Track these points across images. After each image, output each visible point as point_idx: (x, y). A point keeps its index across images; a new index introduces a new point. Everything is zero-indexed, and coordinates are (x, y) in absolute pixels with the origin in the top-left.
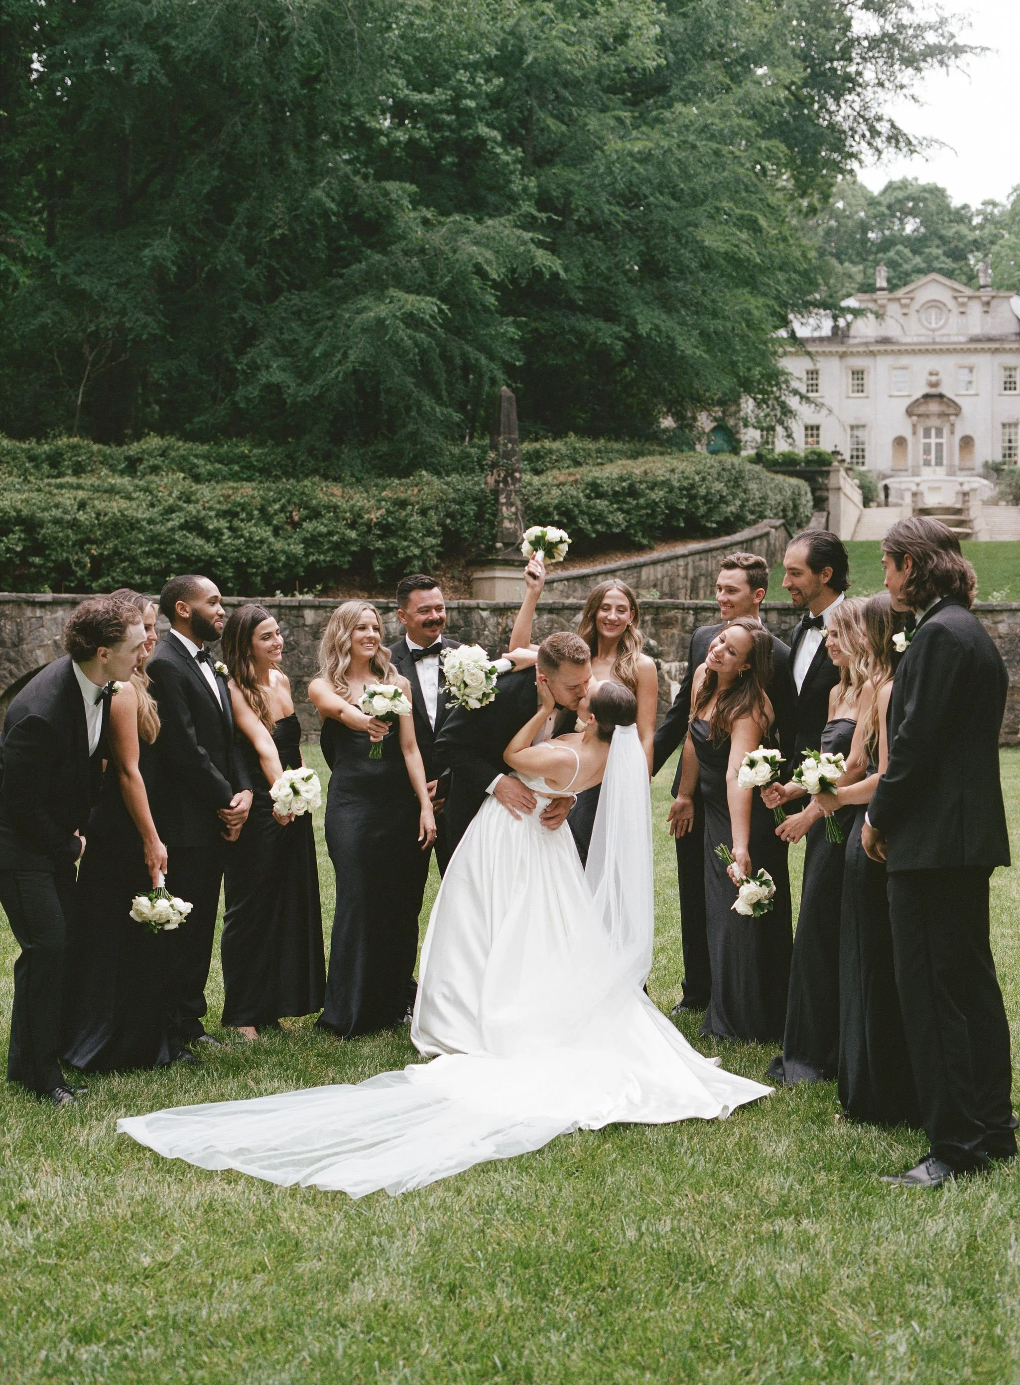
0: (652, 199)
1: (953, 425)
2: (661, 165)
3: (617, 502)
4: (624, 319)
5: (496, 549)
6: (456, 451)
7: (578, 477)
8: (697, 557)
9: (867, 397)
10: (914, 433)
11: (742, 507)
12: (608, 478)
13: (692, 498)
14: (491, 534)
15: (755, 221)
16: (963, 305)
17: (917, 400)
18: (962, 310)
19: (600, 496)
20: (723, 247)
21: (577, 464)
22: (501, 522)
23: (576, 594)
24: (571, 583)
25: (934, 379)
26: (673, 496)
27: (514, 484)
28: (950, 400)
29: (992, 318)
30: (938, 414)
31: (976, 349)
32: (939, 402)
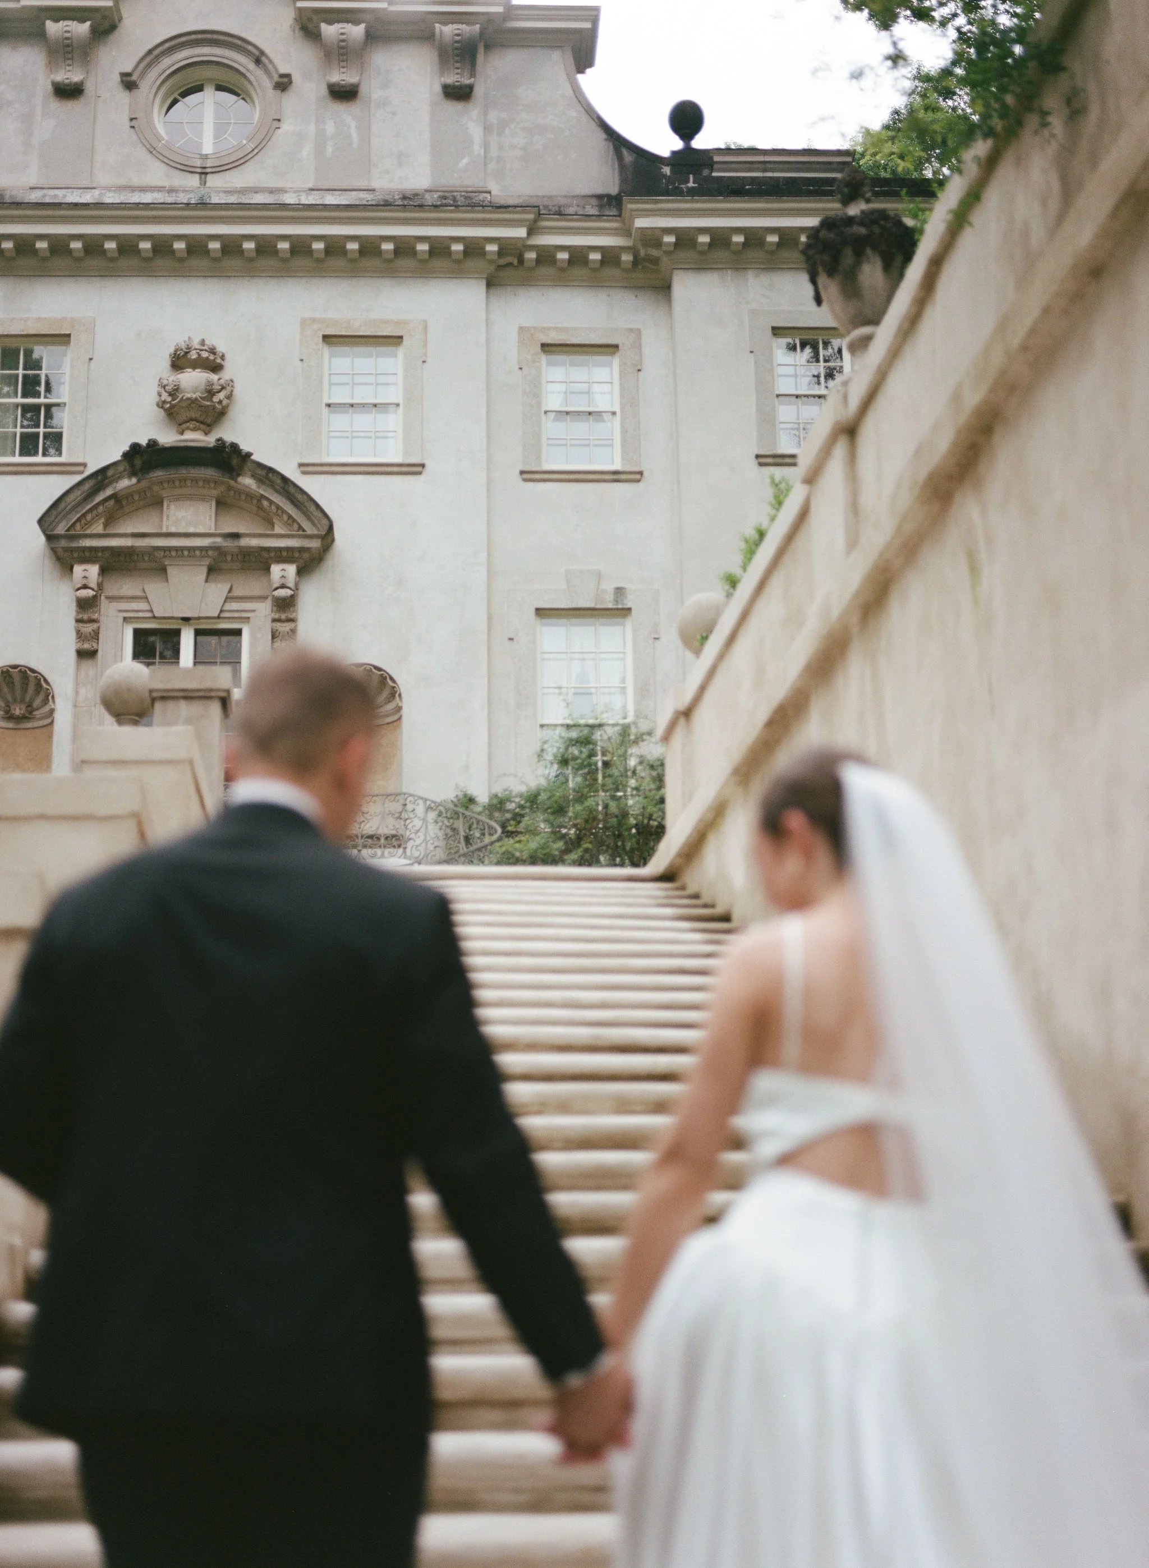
1: (288, 608)
10: (86, 655)
16: (348, 54)
17: (102, 477)
18: (339, 80)
25: (192, 380)
28: (272, 485)
29: (487, 129)
30: (208, 556)
31: (404, 248)
32: (215, 493)
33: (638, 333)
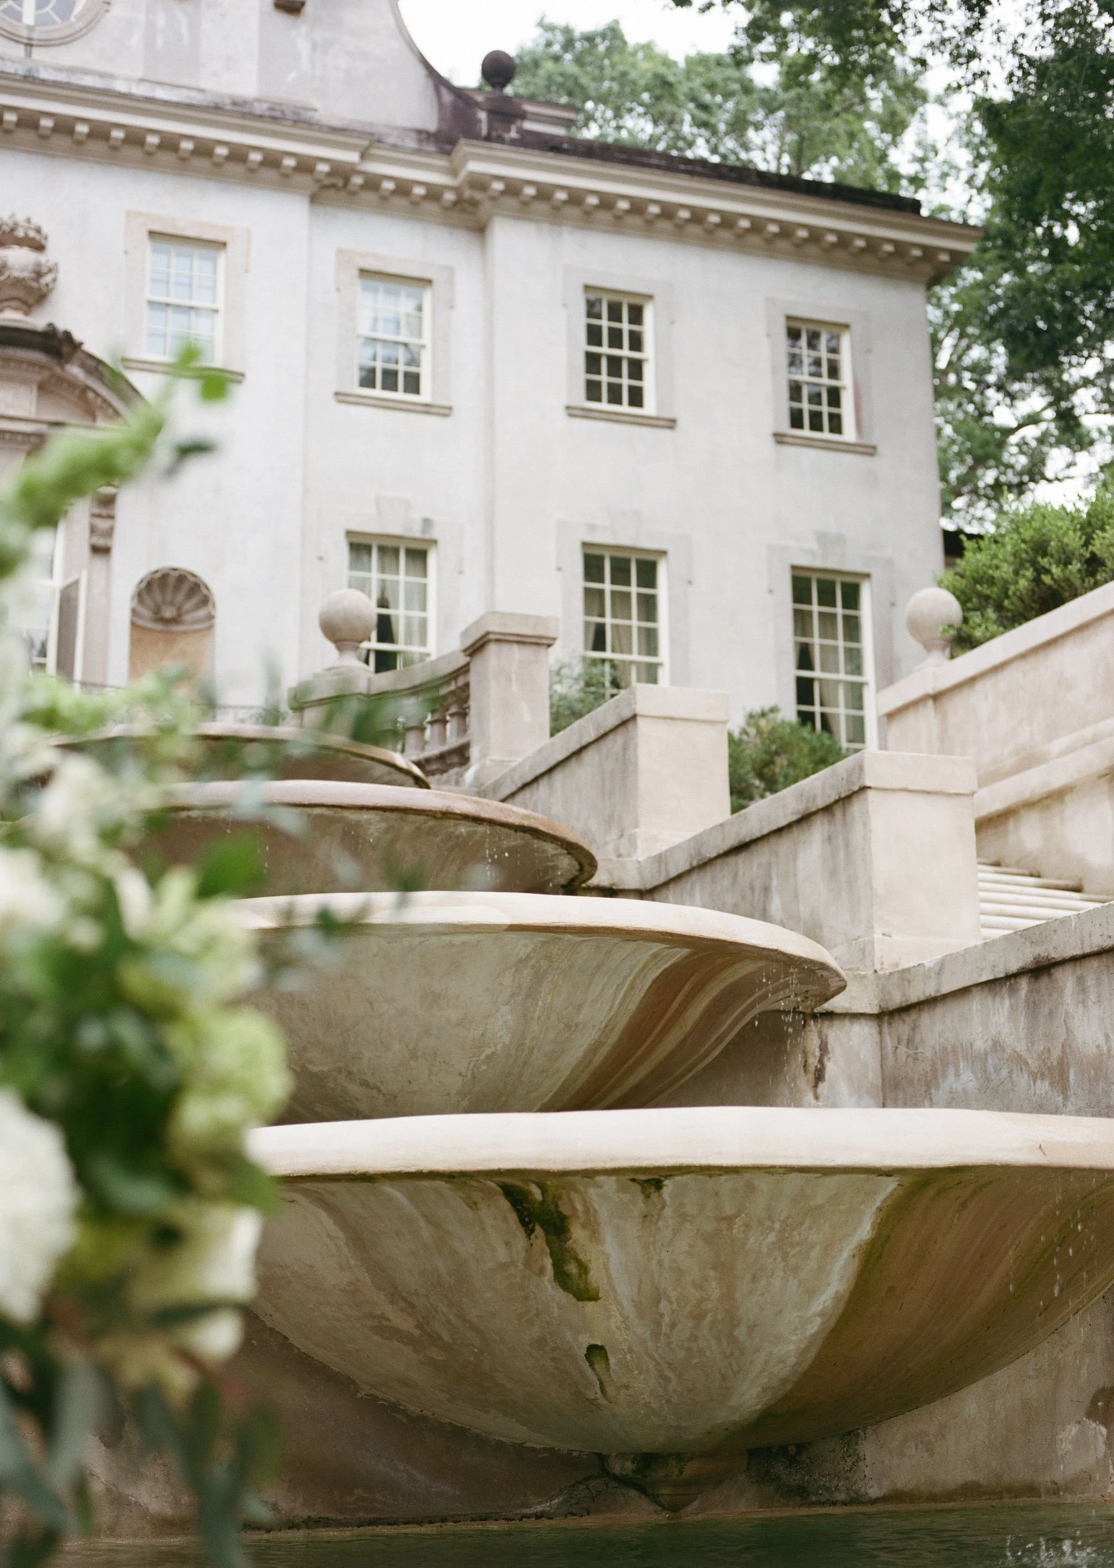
1: (105, 506)
25: (18, 258)
28: (100, 377)
29: (314, 46)
30: (29, 442)
31: (238, 155)
32: (38, 378)
33: (451, 269)
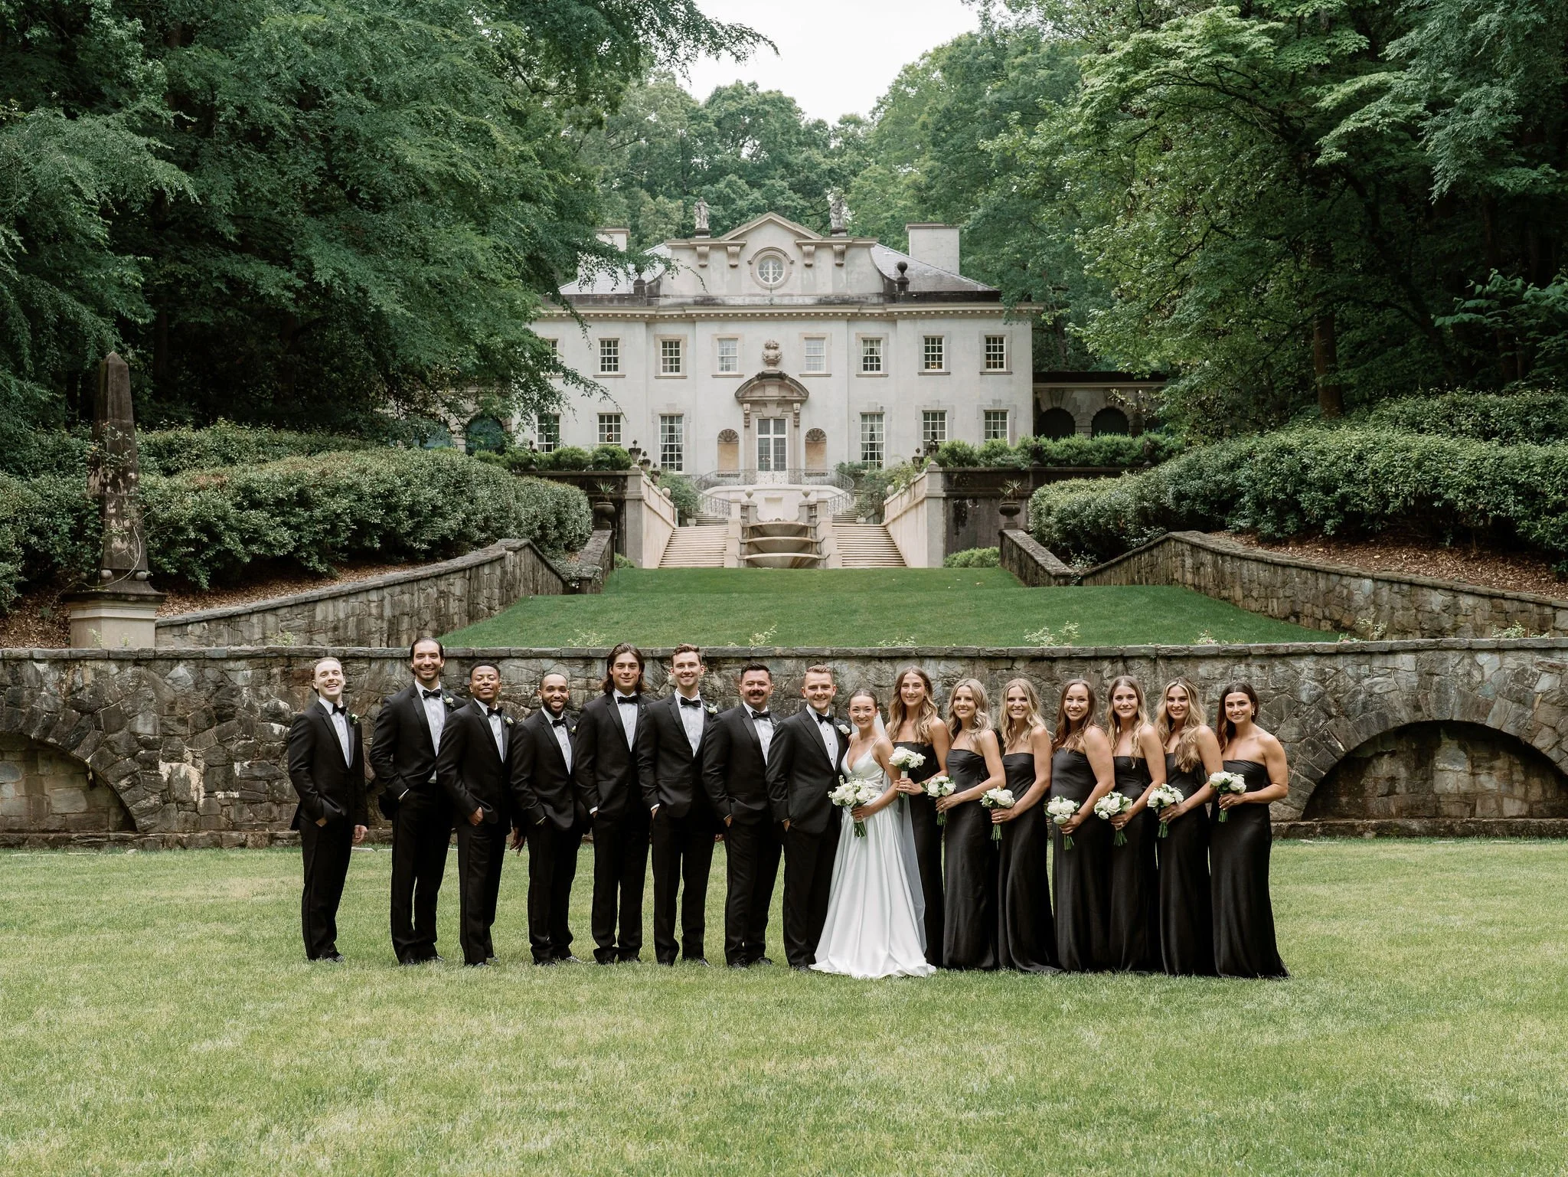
0: (336, 97)
1: (797, 415)
2: (347, 51)
3: (283, 514)
4: (296, 261)
5: (102, 578)
6: (49, 441)
7: (226, 478)
8: (398, 589)
9: (685, 377)
10: (747, 427)
11: (466, 522)
12: (268, 480)
13: (391, 509)
14: (93, 557)
15: (487, 132)
16: (808, 255)
17: (750, 381)
18: (808, 262)
19: (256, 505)
20: (433, 166)
21: (229, 461)
22: (110, 541)
23: (220, 641)
24: (213, 625)
25: (772, 353)
26: (363, 506)
27: (127, 488)
28: (793, 383)
29: (848, 275)
30: (777, 401)
32: (779, 384)
